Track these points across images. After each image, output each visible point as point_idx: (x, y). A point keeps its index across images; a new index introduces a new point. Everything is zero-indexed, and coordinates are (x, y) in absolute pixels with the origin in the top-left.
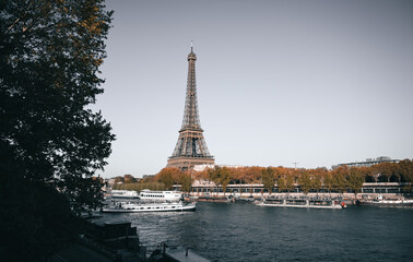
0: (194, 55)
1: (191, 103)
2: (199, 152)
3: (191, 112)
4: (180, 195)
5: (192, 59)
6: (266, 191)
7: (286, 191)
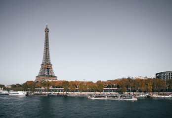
0: (48, 29)
1: (46, 52)
2: (50, 74)
3: (46, 56)
4: (26, 93)
5: (47, 31)
6: (65, 91)
7: (73, 91)
